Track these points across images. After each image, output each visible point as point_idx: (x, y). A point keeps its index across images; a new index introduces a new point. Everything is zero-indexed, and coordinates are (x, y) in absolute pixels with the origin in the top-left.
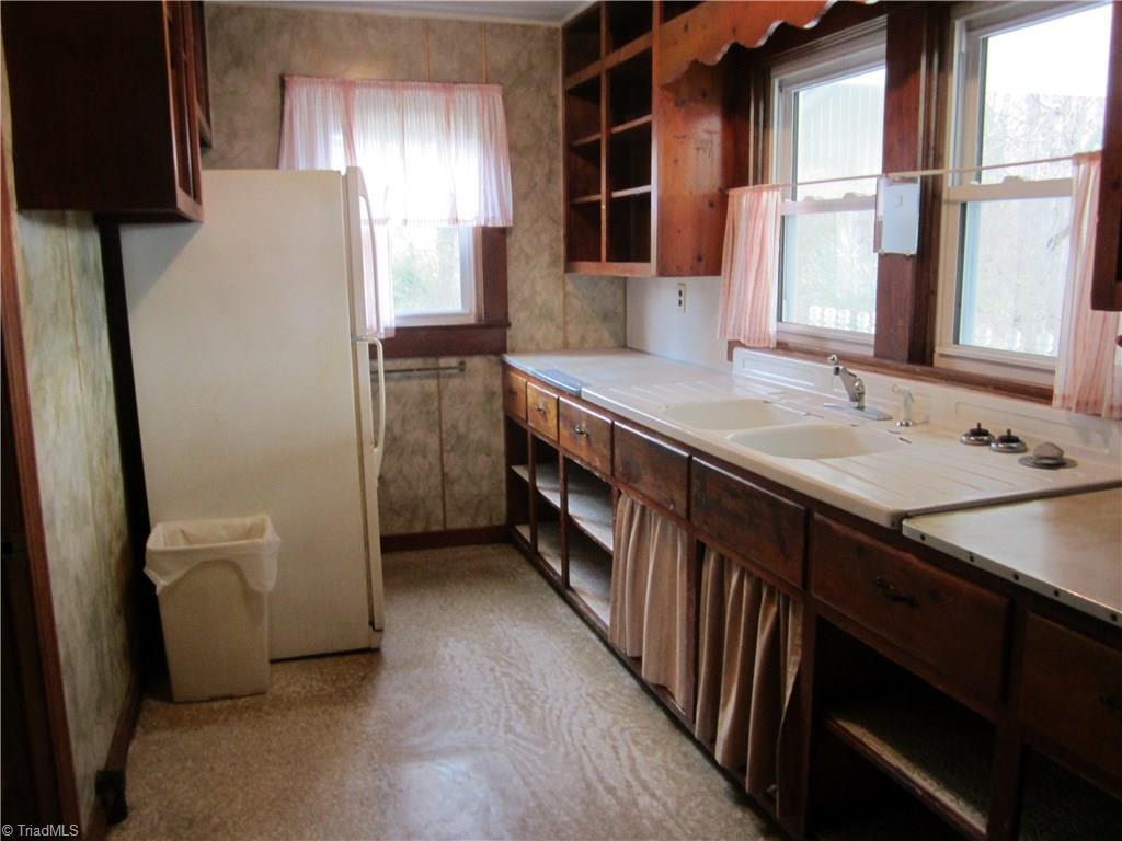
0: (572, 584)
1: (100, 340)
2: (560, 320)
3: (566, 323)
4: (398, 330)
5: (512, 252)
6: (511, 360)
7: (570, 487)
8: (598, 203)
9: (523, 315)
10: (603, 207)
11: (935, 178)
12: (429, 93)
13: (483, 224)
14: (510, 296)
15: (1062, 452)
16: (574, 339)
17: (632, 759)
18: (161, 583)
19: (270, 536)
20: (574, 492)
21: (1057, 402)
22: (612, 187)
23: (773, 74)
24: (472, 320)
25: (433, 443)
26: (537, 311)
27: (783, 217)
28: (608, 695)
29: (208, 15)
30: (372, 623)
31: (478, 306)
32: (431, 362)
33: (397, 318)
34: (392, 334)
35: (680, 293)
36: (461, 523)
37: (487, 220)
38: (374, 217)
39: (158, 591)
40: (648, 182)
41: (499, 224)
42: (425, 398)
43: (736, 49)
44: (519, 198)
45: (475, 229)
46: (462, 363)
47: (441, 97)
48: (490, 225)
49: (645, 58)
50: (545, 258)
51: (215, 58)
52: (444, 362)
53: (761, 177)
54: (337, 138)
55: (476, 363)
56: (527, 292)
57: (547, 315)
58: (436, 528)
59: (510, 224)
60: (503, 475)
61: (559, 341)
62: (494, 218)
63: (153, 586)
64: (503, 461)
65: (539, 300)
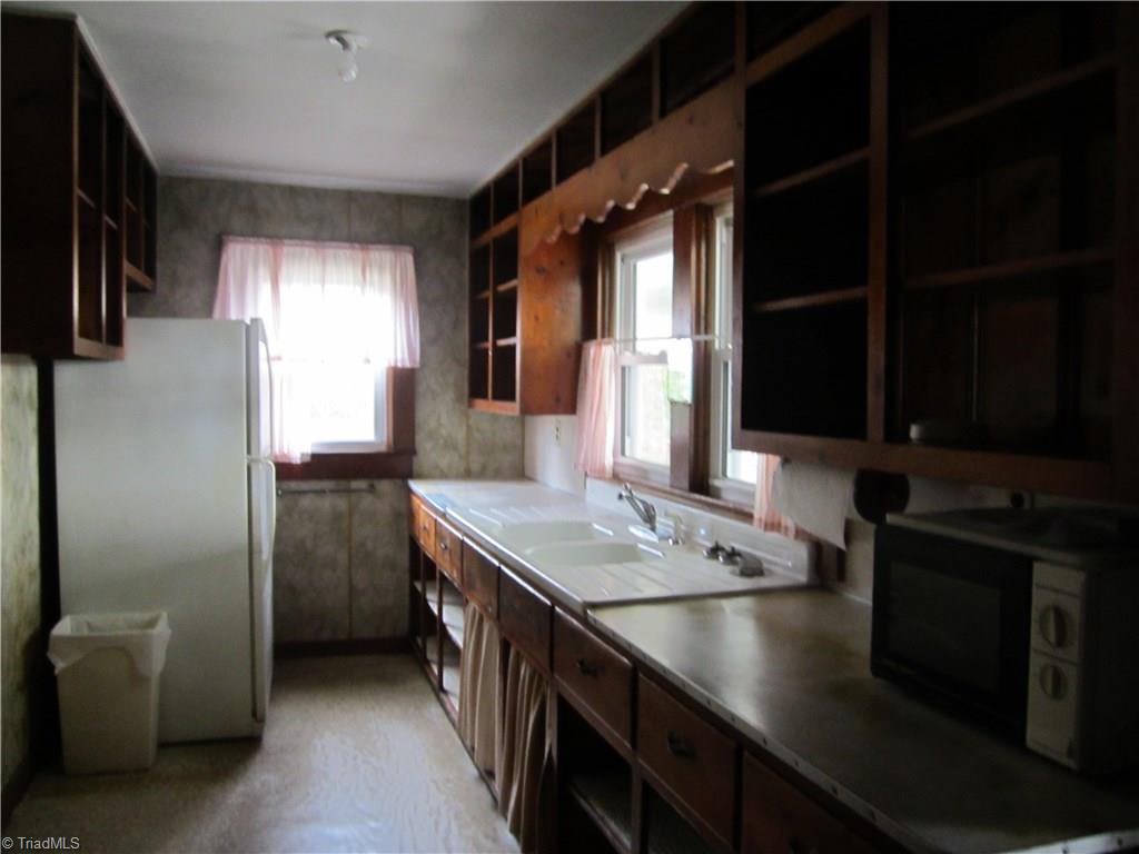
0: (445, 685)
1: (26, 455)
2: (463, 450)
3: (468, 453)
4: (314, 456)
5: (421, 388)
6: (415, 485)
7: (445, 599)
8: (487, 350)
9: (429, 445)
10: (490, 353)
11: (706, 342)
12: (348, 252)
13: (392, 364)
14: (417, 430)
15: (761, 564)
16: (475, 467)
17: (448, 831)
18: (60, 665)
19: (162, 630)
20: (449, 603)
21: (756, 522)
22: (496, 337)
23: (617, 247)
24: (383, 448)
25: (343, 557)
26: (441, 441)
27: (623, 369)
28: (448, 781)
29: (159, 185)
30: (254, 714)
31: (388, 437)
32: (343, 484)
33: (313, 445)
34: (308, 459)
35: (557, 430)
36: (367, 632)
37: (396, 361)
38: (272, 355)
39: (57, 671)
40: (513, 334)
41: (408, 365)
42: (337, 517)
43: (588, 222)
44: (426, 343)
45: (388, 369)
46: (372, 486)
47: (359, 254)
48: (399, 365)
49: (514, 234)
50: (450, 395)
51: (164, 220)
52: (355, 484)
53: (608, 332)
54: (266, 288)
55: (385, 486)
56: (432, 424)
57: (450, 445)
58: (342, 636)
59: (417, 365)
60: (407, 590)
61: (462, 470)
62: (403, 360)
63: (52, 667)
64: (406, 577)
65: (444, 432)
